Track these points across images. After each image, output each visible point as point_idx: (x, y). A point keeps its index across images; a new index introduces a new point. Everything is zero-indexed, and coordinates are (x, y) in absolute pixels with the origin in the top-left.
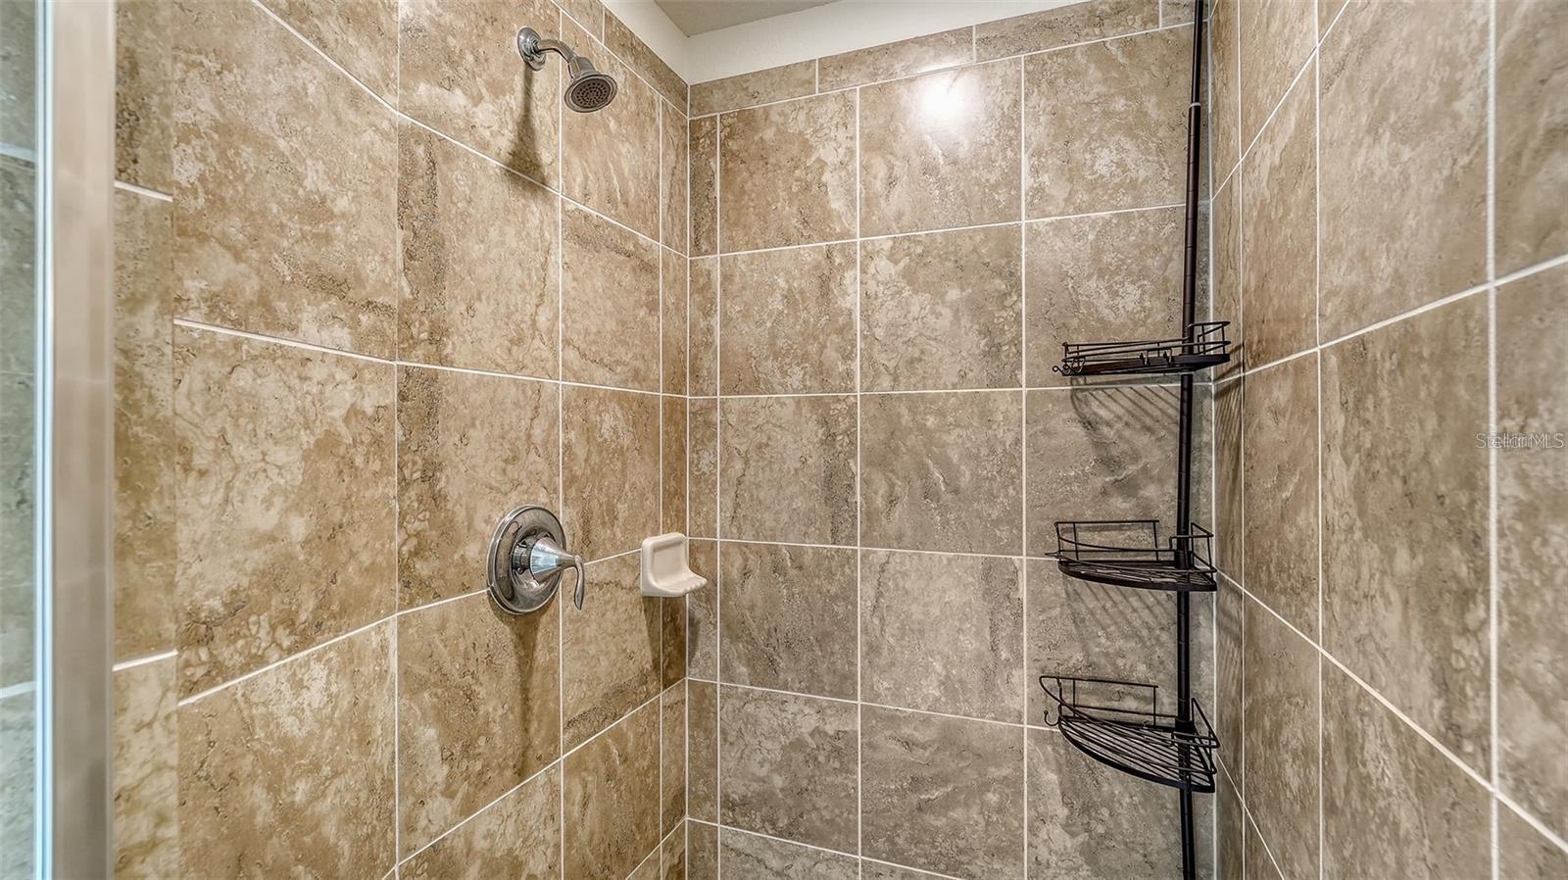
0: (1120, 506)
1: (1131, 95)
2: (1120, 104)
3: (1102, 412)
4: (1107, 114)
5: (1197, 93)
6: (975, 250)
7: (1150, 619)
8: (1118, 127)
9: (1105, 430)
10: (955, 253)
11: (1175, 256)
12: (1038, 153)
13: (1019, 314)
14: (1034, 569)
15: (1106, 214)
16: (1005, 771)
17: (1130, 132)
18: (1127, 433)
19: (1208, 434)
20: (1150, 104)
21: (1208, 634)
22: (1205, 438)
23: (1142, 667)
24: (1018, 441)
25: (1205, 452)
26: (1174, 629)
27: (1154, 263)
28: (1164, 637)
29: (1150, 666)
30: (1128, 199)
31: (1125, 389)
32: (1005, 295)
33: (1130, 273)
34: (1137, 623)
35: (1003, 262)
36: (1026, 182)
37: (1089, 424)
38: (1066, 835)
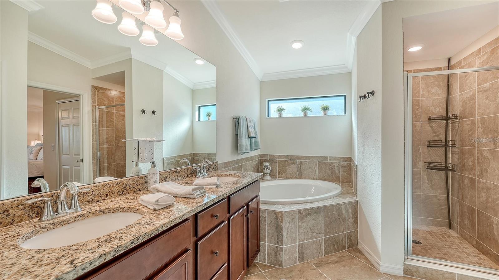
0: (436, 138)
1: (438, 81)
2: (436, 83)
3: (433, 125)
4: (434, 84)
5: (448, 82)
7: (441, 154)
8: (436, 86)
9: (434, 128)
11: (445, 104)
12: (423, 89)
13: (420, 111)
14: (423, 148)
15: (434, 98)
16: (418, 176)
17: (438, 87)
18: (437, 128)
19: (450, 128)
20: (441, 83)
21: (450, 155)
22: (449, 129)
23: (440, 160)
24: (420, 130)
25: (449, 131)
26: (445, 155)
27: (441, 105)
28: (443, 156)
29: (441, 160)
30: (437, 96)
31: (437, 122)
32: (418, 109)
33: (438, 106)
34: (439, 154)
35: (418, 104)
36: (421, 93)
37: (431, 127)
38: (428, 185)
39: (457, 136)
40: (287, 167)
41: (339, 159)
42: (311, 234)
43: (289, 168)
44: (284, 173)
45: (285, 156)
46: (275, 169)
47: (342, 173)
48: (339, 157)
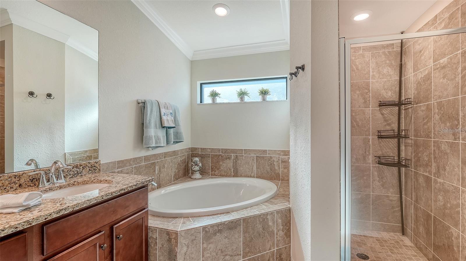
0: (388, 128)
1: (390, 60)
2: (388, 62)
3: (385, 112)
4: (386, 63)
5: (401, 61)
6: (362, 85)
7: (393, 146)
8: (387, 65)
9: (385, 115)
10: (358, 85)
11: (397, 87)
12: (373, 69)
13: (370, 96)
14: (373, 139)
15: (386, 80)
16: (368, 173)
17: (389, 67)
18: (389, 116)
19: (403, 116)
20: (393, 62)
21: (403, 148)
22: (402, 116)
23: (392, 154)
24: (370, 117)
25: (402, 118)
26: (397, 147)
27: (394, 88)
28: (395, 149)
29: (393, 154)
30: (389, 77)
31: (389, 108)
32: (367, 93)
33: (389, 90)
34: (391, 147)
35: (367, 87)
36: (371, 74)
37: (382, 114)
38: (378, 183)
39: (411, 124)
40: (221, 163)
41: (279, 152)
42: (222, 257)
43: (223, 164)
44: (218, 169)
45: (219, 150)
46: (207, 165)
47: (282, 169)
48: (279, 151)
